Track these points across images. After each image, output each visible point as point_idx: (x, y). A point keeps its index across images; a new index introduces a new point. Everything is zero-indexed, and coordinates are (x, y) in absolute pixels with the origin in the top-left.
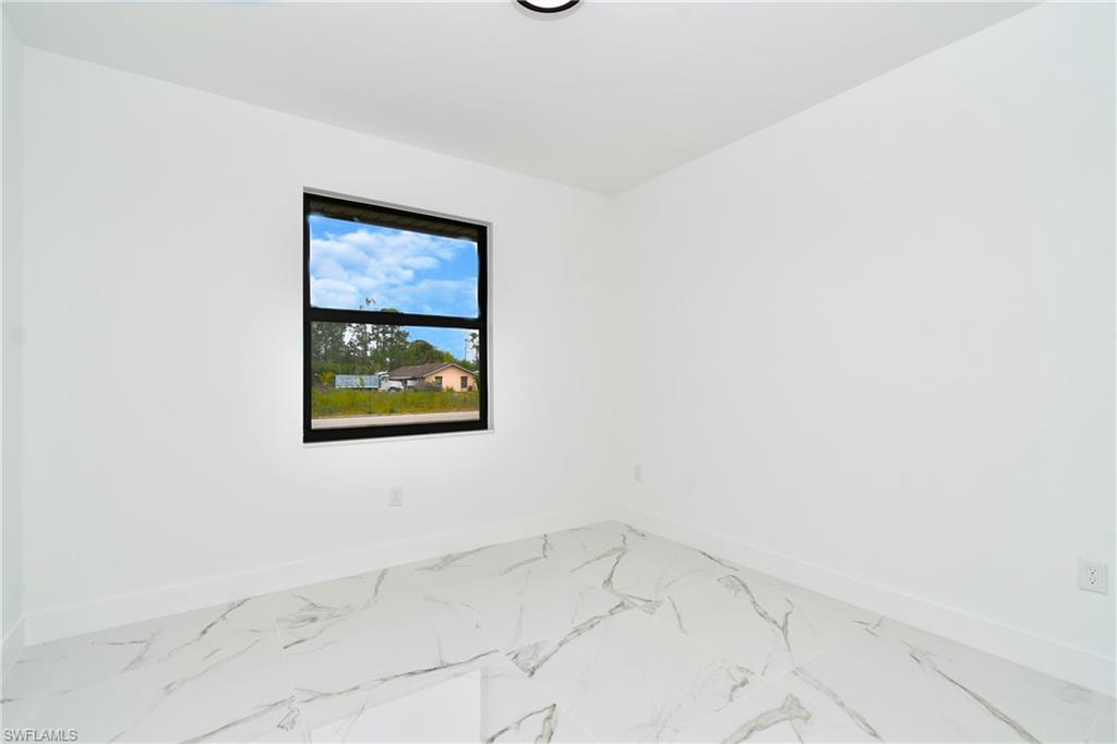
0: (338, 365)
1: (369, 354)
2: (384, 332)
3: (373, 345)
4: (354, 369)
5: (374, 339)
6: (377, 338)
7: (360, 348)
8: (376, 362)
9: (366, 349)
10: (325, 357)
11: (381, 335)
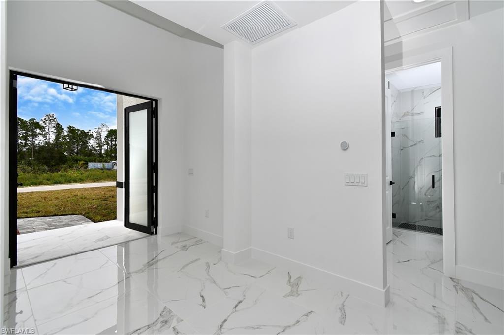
0: (86, 157)
1: (103, 152)
2: (111, 141)
3: (105, 147)
4: (95, 159)
5: (106, 145)
6: (108, 144)
7: (97, 149)
8: (107, 155)
9: (101, 150)
10: (77, 153)
11: (110, 142)
